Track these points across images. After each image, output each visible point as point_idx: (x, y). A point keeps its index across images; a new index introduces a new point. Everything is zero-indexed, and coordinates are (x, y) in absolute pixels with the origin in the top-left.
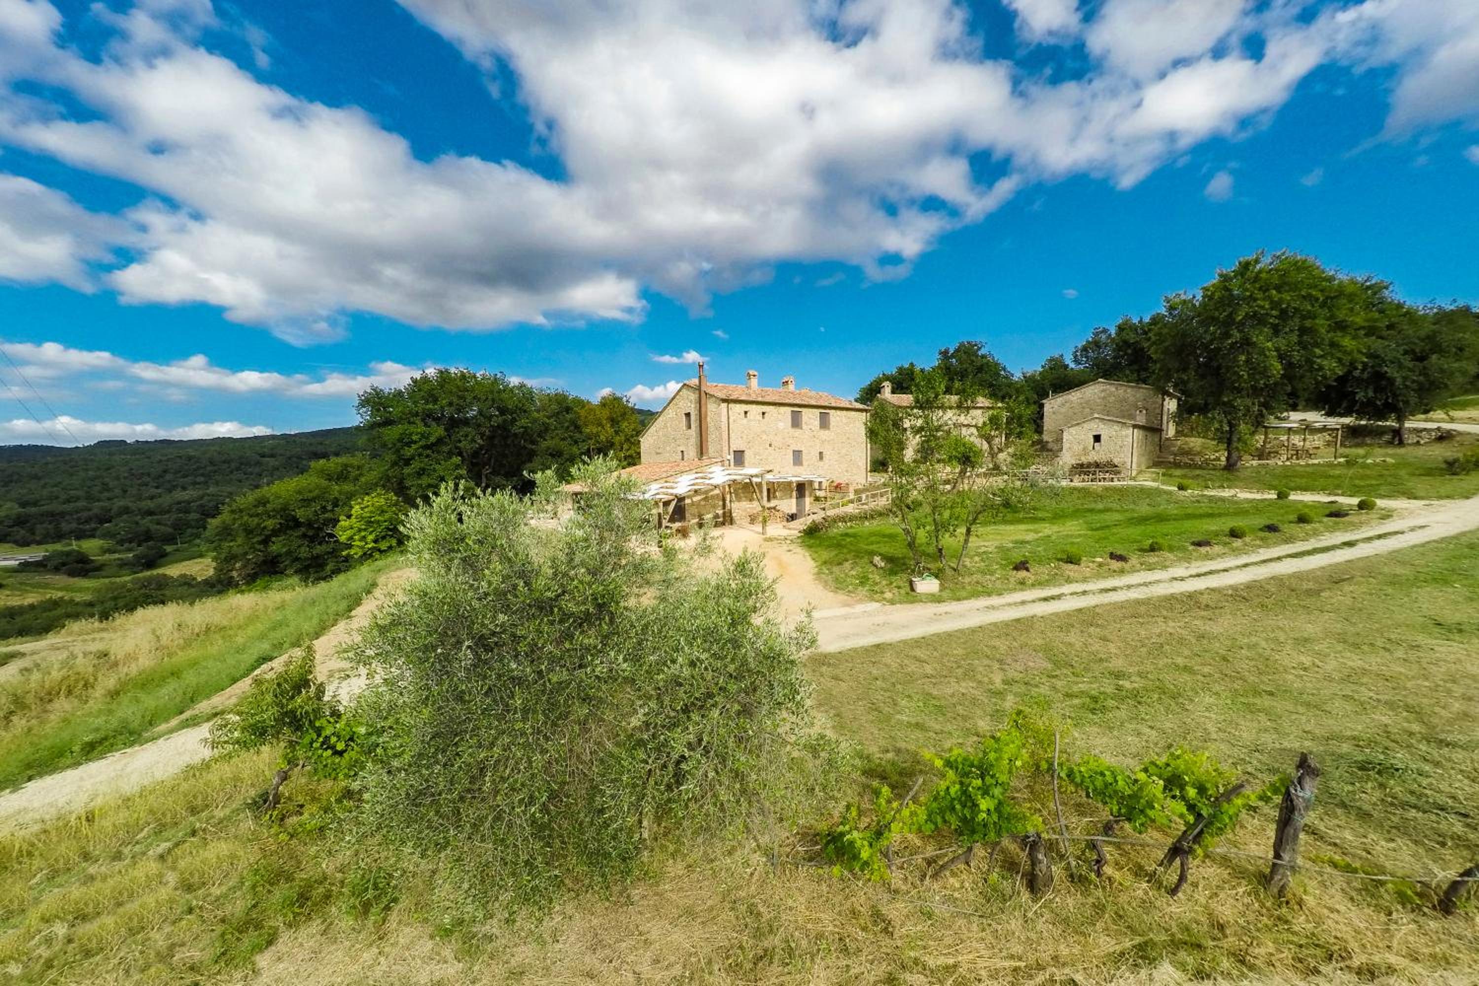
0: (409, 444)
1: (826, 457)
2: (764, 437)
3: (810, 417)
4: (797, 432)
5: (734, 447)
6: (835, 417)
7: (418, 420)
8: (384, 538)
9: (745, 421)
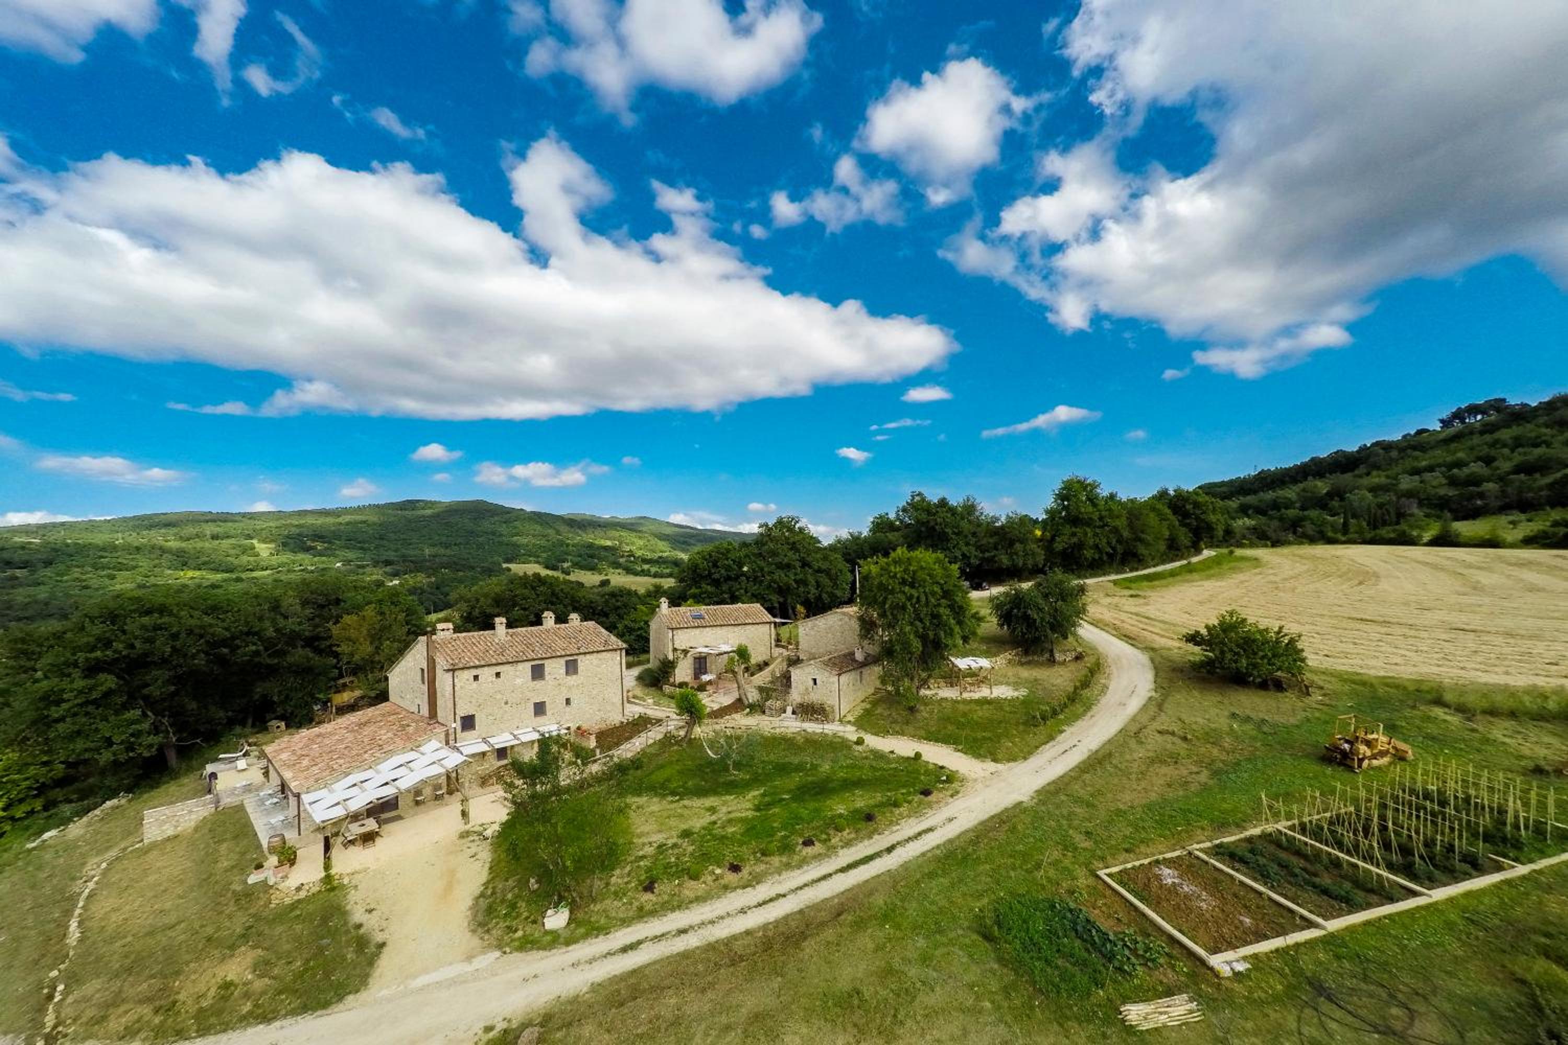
0: (58, 703)
1: (574, 703)
2: (499, 696)
3: (555, 668)
4: (539, 684)
5: (461, 713)
6: (584, 663)
7: (76, 673)
8: (21, 801)
9: (475, 684)
